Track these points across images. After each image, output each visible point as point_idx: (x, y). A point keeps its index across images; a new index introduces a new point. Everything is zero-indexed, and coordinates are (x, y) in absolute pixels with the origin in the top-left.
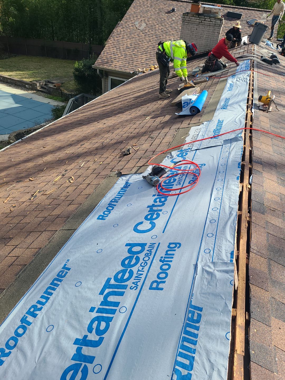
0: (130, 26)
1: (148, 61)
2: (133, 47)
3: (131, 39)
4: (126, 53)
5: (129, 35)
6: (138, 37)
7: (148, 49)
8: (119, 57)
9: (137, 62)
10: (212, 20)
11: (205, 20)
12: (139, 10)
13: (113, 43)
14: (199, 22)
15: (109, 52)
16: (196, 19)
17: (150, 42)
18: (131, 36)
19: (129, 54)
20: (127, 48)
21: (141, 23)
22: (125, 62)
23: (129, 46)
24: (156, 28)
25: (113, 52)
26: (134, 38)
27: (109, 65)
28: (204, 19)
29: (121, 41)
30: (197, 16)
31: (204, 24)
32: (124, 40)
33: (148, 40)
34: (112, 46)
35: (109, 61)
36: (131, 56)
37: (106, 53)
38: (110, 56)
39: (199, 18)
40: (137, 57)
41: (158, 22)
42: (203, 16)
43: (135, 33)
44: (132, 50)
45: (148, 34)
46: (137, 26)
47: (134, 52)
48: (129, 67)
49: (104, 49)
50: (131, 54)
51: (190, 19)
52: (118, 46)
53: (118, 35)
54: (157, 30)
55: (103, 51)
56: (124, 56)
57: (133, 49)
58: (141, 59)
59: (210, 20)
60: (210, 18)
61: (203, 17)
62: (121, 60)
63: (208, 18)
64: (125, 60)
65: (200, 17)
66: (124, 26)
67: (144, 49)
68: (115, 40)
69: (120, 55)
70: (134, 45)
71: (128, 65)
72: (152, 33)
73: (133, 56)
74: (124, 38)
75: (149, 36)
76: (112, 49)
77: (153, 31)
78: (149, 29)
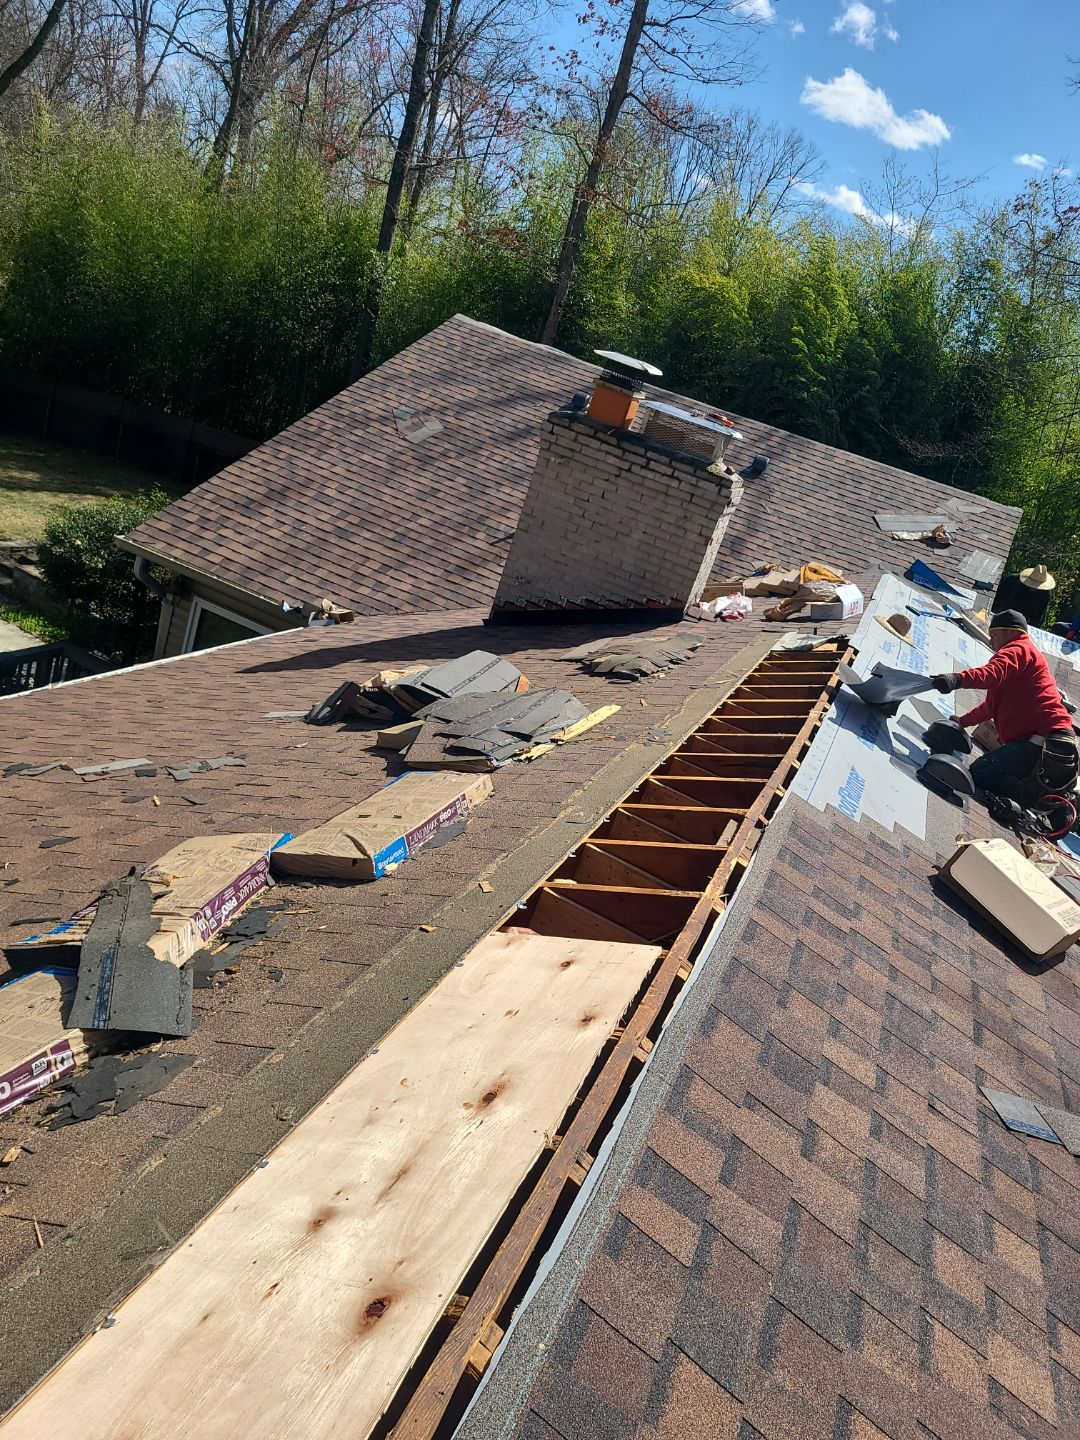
0: (374, 417)
1: (391, 573)
2: (349, 500)
3: (353, 469)
4: (305, 519)
5: (352, 452)
6: (389, 467)
7: (411, 525)
8: (263, 529)
9: (333, 568)
10: (682, 476)
11: (648, 463)
13: (264, 466)
14: (620, 468)
15: (228, 495)
16: (607, 453)
17: (433, 500)
18: (358, 454)
19: (317, 524)
20: (321, 497)
21: (426, 416)
22: (283, 557)
23: (332, 493)
25: (243, 501)
26: (369, 467)
27: (196, 551)
28: (642, 461)
29: (306, 466)
30: (614, 441)
31: (639, 480)
32: (320, 463)
33: (427, 490)
34: (252, 478)
35: (206, 534)
37: (209, 496)
38: (224, 512)
39: (619, 452)
40: (349, 546)
41: (497, 430)
42: (641, 446)
43: (383, 450)
44: (336, 513)
45: (437, 464)
46: (402, 425)
47: (340, 524)
48: (290, 580)
49: (214, 480)
50: (325, 527)
51: (577, 447)
52: (281, 480)
53: (303, 441)
55: (204, 485)
56: (286, 529)
57: (343, 507)
58: (360, 560)
59: (669, 471)
60: (670, 463)
61: (642, 451)
62: (267, 540)
63: (664, 459)
64: (283, 548)
65: (626, 445)
66: (345, 413)
67: (392, 519)
68: (281, 456)
69: (269, 521)
70: (357, 495)
71: (288, 569)
72: (458, 464)
73: (333, 540)
74: (324, 457)
75: (441, 473)
76: (250, 486)
77: (464, 459)
78: (448, 446)
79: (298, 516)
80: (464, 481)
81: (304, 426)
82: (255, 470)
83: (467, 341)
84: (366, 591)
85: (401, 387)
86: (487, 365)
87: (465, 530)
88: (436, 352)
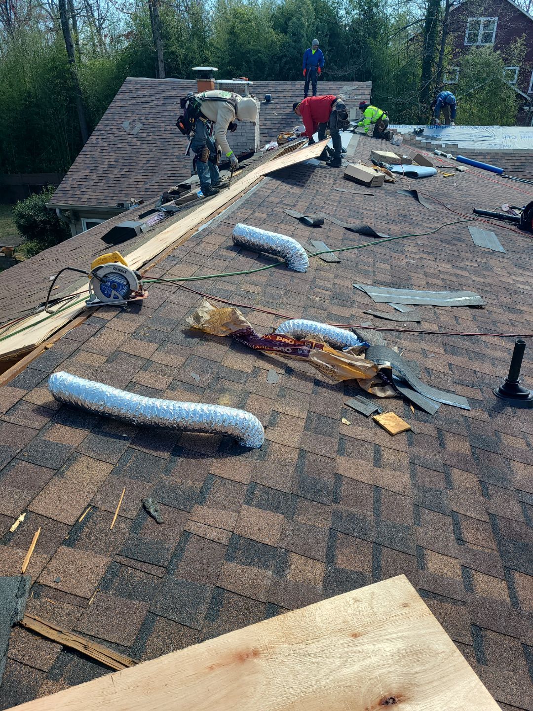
0: (115, 130)
1: (149, 184)
2: (121, 164)
3: (117, 152)
4: (109, 176)
5: (113, 146)
6: (130, 147)
7: (148, 165)
8: (95, 184)
9: (128, 189)
12: (130, 103)
13: (84, 162)
15: (77, 177)
17: (151, 153)
18: (116, 146)
19: (114, 176)
20: (110, 166)
21: (134, 123)
22: (107, 191)
23: (114, 163)
24: (161, 129)
25: (84, 177)
26: (122, 149)
27: (77, 199)
29: (99, 157)
32: (103, 154)
33: (148, 150)
34: (82, 167)
35: (77, 193)
36: (117, 179)
37: (70, 179)
38: (79, 183)
40: (129, 180)
41: (163, 119)
43: (124, 141)
44: (119, 170)
45: (147, 139)
46: (127, 130)
47: (122, 173)
48: (115, 198)
49: (68, 173)
50: (117, 176)
52: (93, 165)
53: (93, 148)
54: (163, 132)
55: (66, 176)
56: (104, 181)
57: (120, 167)
58: (135, 183)
62: (99, 188)
64: (106, 188)
66: (103, 132)
67: (140, 165)
68: (88, 156)
69: (97, 181)
70: (123, 161)
71: (112, 195)
72: (154, 137)
73: (123, 179)
74: (104, 151)
75: (150, 142)
76: (83, 171)
77: (156, 134)
78: (148, 131)
79: (106, 175)
80: (160, 142)
81: (91, 142)
82: (81, 165)
83: (136, 87)
84: (143, 193)
85: (120, 115)
86: (148, 94)
87: (168, 160)
88: (126, 96)
